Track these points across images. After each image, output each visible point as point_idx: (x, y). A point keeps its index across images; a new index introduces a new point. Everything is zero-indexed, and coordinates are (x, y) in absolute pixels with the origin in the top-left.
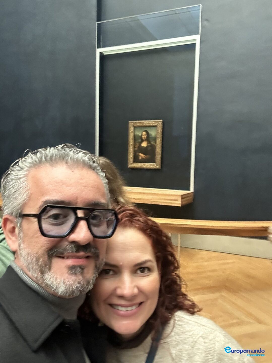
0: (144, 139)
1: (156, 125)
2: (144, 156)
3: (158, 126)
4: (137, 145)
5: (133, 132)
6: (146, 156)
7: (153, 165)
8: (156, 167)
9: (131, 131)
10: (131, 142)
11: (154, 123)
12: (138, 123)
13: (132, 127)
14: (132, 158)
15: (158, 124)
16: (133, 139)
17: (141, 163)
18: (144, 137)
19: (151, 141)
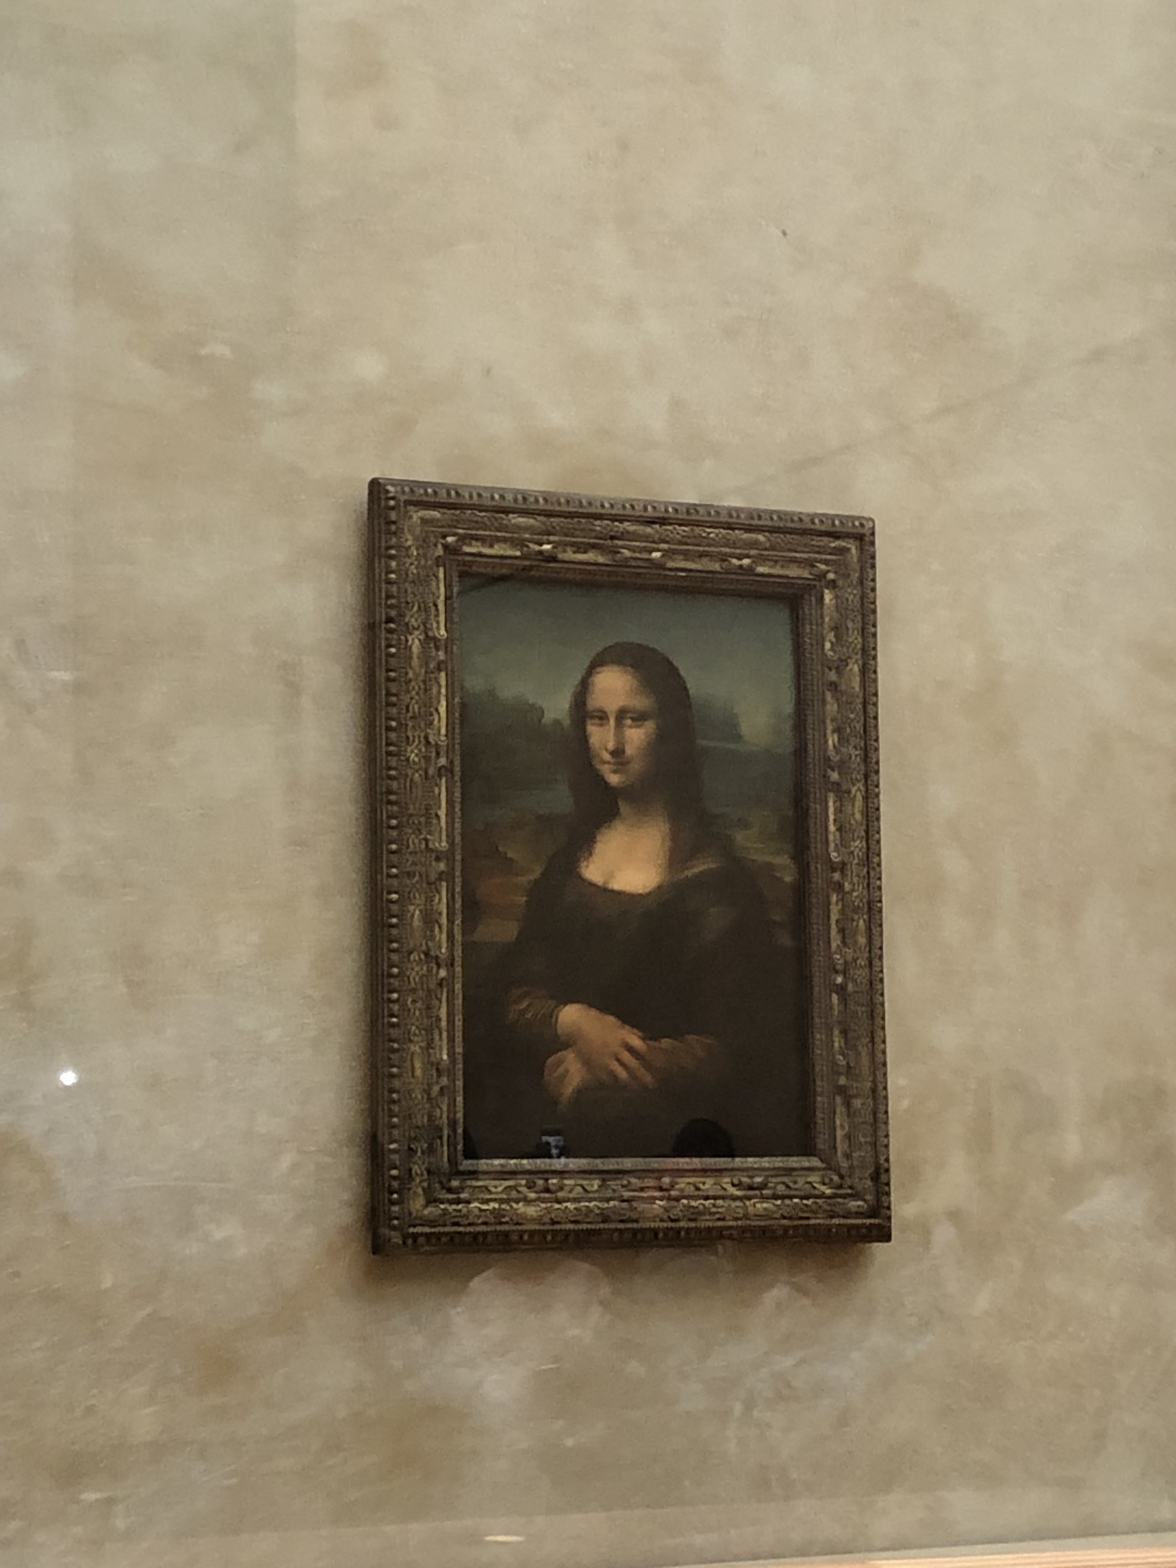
0: (614, 779)
2: (636, 1041)
4: (513, 868)
6: (666, 1043)
7: (781, 1189)
8: (836, 1221)
9: (429, 640)
10: (429, 814)
11: (773, 548)
12: (527, 529)
13: (441, 575)
14: (444, 1081)
15: (823, 567)
16: (452, 762)
17: (600, 1164)
18: (618, 752)
19: (721, 810)
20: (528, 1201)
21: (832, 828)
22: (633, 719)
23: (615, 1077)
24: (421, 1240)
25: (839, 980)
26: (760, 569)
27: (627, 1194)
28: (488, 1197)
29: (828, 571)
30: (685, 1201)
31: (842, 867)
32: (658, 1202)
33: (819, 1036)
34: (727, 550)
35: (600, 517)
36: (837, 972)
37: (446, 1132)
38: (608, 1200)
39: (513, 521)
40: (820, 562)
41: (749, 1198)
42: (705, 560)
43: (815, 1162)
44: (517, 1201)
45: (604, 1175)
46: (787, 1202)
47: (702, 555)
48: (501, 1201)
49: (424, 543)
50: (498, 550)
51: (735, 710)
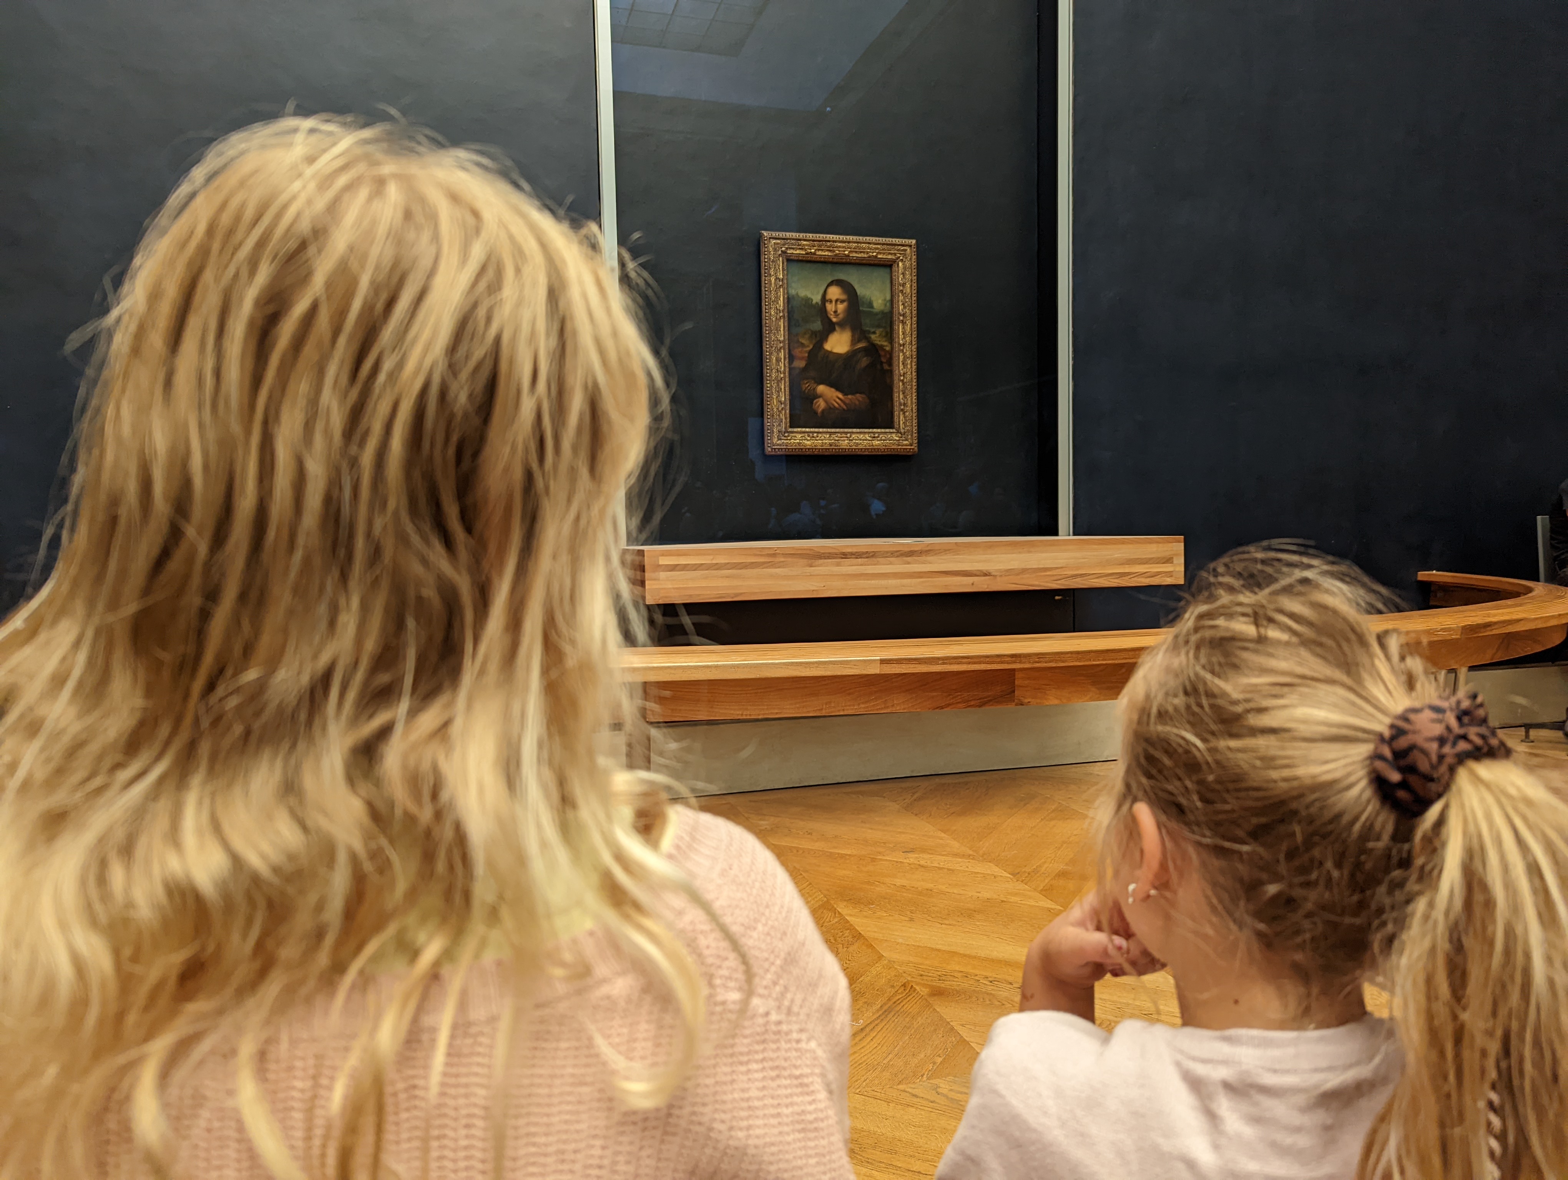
0: (834, 320)
1: (893, 257)
2: (841, 396)
5: (786, 283)
6: (850, 397)
7: (883, 438)
8: (900, 447)
9: (777, 279)
10: (778, 330)
11: (883, 250)
12: (807, 245)
13: (781, 260)
14: (783, 406)
15: (899, 255)
16: (784, 315)
17: (829, 430)
18: (835, 312)
19: (867, 329)
20: (808, 440)
21: (901, 334)
22: (841, 302)
23: (835, 407)
24: (777, 450)
25: (902, 378)
26: (879, 256)
27: (837, 439)
28: (796, 438)
29: (901, 256)
30: (853, 441)
31: (904, 345)
32: (846, 441)
33: (896, 395)
34: (869, 251)
35: (829, 241)
36: (901, 376)
37: (784, 420)
38: (830, 440)
39: (801, 243)
40: (896, 253)
41: (873, 441)
42: (862, 254)
43: (894, 430)
44: (805, 440)
45: (831, 433)
46: (884, 442)
47: (861, 252)
48: (800, 440)
49: (775, 250)
50: (798, 252)
51: (872, 299)
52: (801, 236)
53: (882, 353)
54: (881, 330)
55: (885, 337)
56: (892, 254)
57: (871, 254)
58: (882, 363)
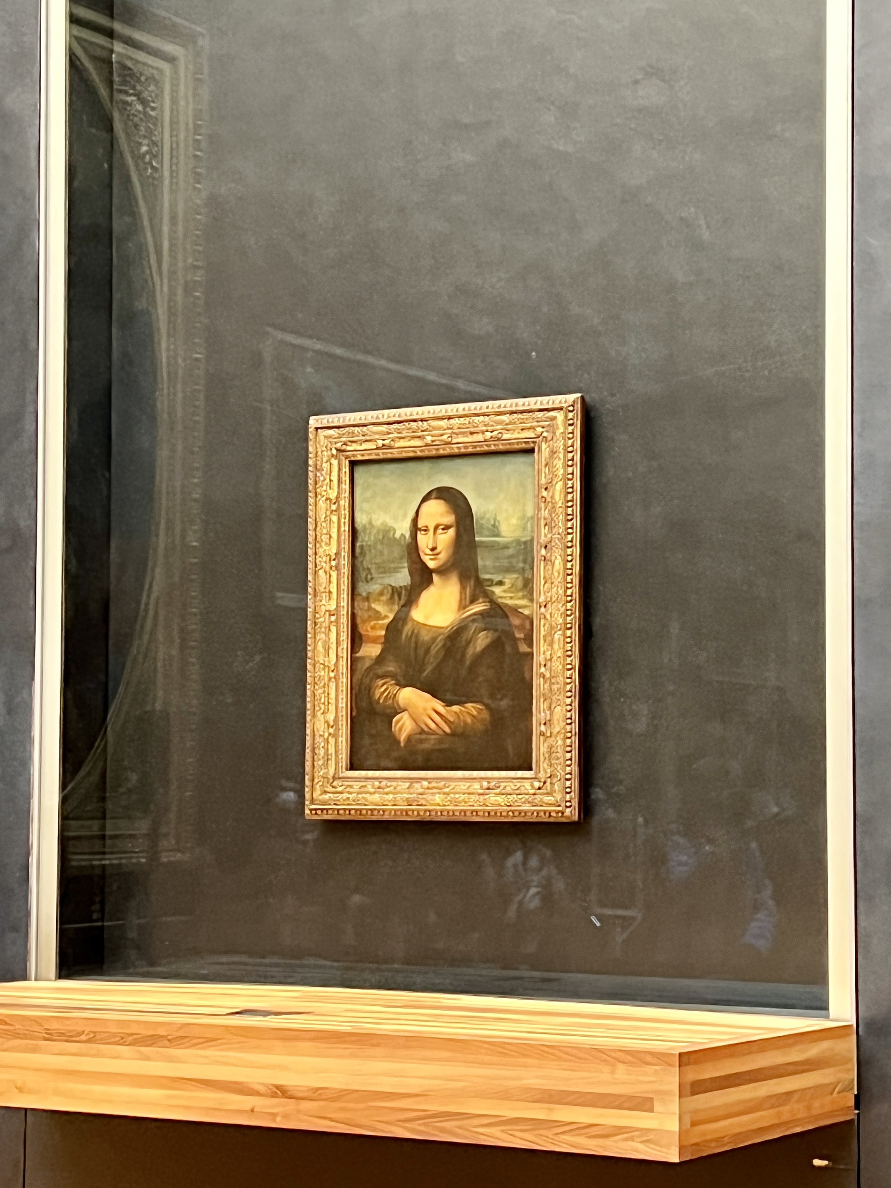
0: (431, 564)
1: (530, 434)
2: (440, 707)
3: (544, 446)
4: (378, 616)
5: (345, 503)
6: (456, 708)
7: (508, 788)
8: (536, 808)
9: (329, 499)
11: (513, 422)
12: (379, 432)
13: (336, 464)
15: (539, 430)
18: (433, 549)
19: (487, 576)
20: (371, 794)
22: (443, 529)
23: (429, 728)
25: (545, 670)
26: (505, 436)
28: (351, 790)
29: (543, 432)
30: (452, 795)
32: (438, 795)
34: (485, 428)
35: (415, 421)
37: (339, 756)
38: (411, 794)
39: (370, 430)
40: (539, 426)
41: (487, 794)
42: (474, 436)
45: (413, 780)
46: (509, 796)
47: (472, 433)
48: (359, 793)
49: (327, 448)
50: (365, 446)
51: (498, 518)
52: (369, 417)
53: (516, 621)
54: (515, 576)
55: (521, 590)
56: (529, 428)
57: (488, 435)
58: (515, 640)
